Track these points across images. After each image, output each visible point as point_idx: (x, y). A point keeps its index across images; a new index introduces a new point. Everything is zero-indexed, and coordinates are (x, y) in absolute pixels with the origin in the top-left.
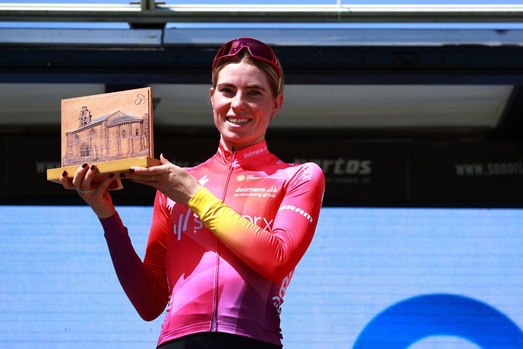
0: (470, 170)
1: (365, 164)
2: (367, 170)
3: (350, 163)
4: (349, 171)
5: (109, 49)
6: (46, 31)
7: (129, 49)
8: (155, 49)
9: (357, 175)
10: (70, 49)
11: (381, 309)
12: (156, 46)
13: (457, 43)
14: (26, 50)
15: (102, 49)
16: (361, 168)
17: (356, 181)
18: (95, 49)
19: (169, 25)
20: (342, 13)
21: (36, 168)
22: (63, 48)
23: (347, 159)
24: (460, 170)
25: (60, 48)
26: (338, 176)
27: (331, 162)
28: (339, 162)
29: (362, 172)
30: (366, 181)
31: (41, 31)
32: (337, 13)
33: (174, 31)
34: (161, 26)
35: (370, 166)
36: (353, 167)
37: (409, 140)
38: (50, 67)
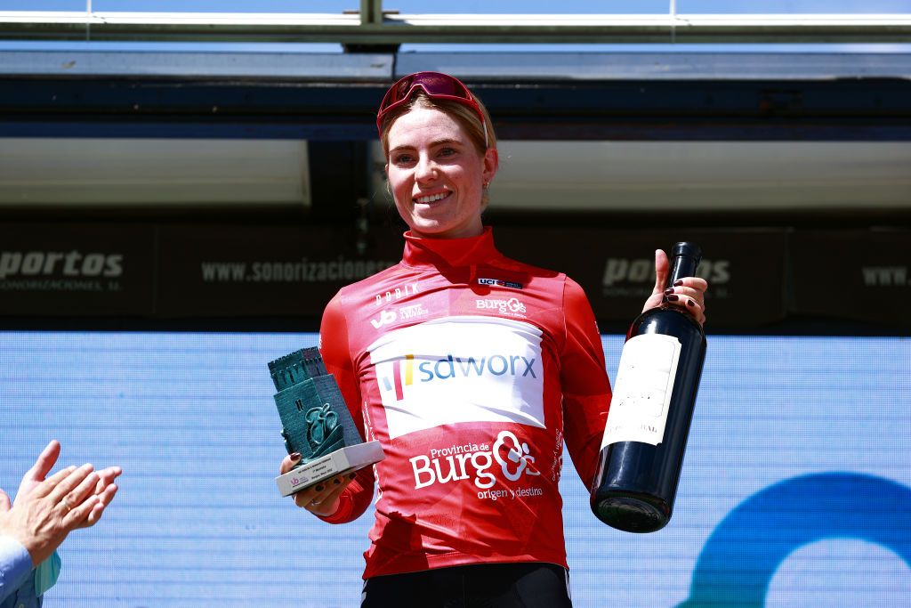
0: (885, 276)
1: (720, 267)
2: (723, 276)
5: (311, 85)
6: (211, 56)
7: (341, 85)
8: (381, 85)
10: (250, 84)
11: (735, 502)
12: (385, 81)
13: (860, 75)
14: (179, 85)
15: (300, 85)
16: (713, 273)
18: (289, 85)
19: (405, 48)
20: (677, 27)
21: (201, 272)
22: (238, 84)
25: (232, 83)
29: (713, 280)
30: (721, 293)
31: (203, 56)
32: (669, 27)
33: (411, 56)
34: (392, 49)
35: (728, 270)
36: (700, 271)
37: (790, 230)
38: (217, 114)
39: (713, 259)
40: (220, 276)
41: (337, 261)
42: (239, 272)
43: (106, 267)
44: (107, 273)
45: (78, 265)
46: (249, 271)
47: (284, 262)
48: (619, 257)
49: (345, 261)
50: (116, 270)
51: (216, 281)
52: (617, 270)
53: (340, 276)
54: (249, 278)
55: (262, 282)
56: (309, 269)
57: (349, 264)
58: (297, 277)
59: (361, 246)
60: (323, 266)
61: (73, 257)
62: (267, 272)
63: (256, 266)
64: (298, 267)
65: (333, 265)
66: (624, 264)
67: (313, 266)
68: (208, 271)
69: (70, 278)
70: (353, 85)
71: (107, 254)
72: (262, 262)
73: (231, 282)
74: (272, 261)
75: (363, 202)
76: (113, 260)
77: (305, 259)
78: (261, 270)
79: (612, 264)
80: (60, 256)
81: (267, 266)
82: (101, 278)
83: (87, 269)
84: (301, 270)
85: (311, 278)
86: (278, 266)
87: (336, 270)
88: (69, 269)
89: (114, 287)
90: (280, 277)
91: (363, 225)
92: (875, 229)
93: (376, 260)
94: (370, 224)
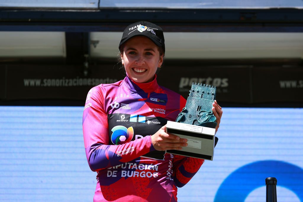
0: (288, 84)
1: (225, 81)
2: (226, 84)
3: (215, 80)
5: (67, 11)
7: (78, 11)
8: (94, 11)
10: (43, 10)
11: (233, 169)
12: (95, 9)
13: (279, 7)
14: (16, 11)
15: (62, 11)
16: (222, 83)
17: (219, 91)
18: (58, 11)
22: (39, 10)
23: (213, 78)
24: (282, 84)
25: (36, 10)
27: (204, 80)
28: (209, 79)
29: (223, 86)
30: (225, 91)
35: (228, 82)
36: (217, 82)
37: (251, 67)
38: (30, 22)
39: (222, 78)
40: (31, 84)
41: (76, 78)
42: (38, 83)
46: (42, 82)
47: (56, 79)
48: (185, 77)
49: (79, 78)
51: (29, 86)
52: (185, 82)
53: (77, 84)
54: (42, 85)
55: (47, 87)
56: (65, 82)
57: (81, 80)
58: (61, 84)
59: (86, 73)
60: (71, 80)
62: (49, 83)
63: (45, 81)
64: (61, 81)
65: (75, 80)
66: (187, 80)
67: (67, 81)
68: (26, 82)
70: (83, 11)
72: (47, 78)
73: (35, 86)
74: (51, 78)
75: (86, 56)
77: (64, 78)
78: (47, 82)
79: (183, 80)
81: (49, 80)
84: (62, 82)
85: (66, 85)
86: (53, 80)
87: (76, 82)
90: (54, 85)
91: (86, 65)
92: (285, 66)
93: (91, 78)
94: (89, 64)
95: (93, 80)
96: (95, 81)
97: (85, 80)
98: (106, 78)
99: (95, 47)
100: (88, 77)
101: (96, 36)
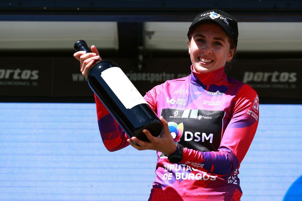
1: (293, 75)
2: (294, 79)
3: (283, 75)
4: (282, 80)
9: (287, 83)
16: (289, 78)
17: (287, 86)
21: (72, 78)
23: (280, 71)
26: (275, 83)
27: (270, 74)
28: (275, 74)
29: (290, 81)
30: (293, 86)
35: (296, 76)
36: (284, 77)
38: (79, 11)
39: (290, 72)
40: (80, 79)
41: (130, 73)
43: (31, 75)
44: (32, 78)
45: (20, 75)
48: (249, 71)
49: (133, 73)
50: (36, 77)
51: (78, 81)
52: (249, 77)
57: (135, 74)
59: (140, 66)
61: (17, 71)
65: (128, 74)
66: (252, 74)
68: (75, 77)
69: (16, 80)
71: (32, 70)
75: (141, 48)
76: (35, 73)
79: (247, 74)
80: (12, 71)
82: (29, 80)
83: (23, 77)
88: (16, 77)
89: (35, 84)
91: (141, 58)
93: (146, 73)
94: (144, 57)
95: (148, 74)
96: (150, 76)
97: (139, 74)
98: (162, 73)
99: (150, 38)
100: (142, 71)
101: (151, 26)
